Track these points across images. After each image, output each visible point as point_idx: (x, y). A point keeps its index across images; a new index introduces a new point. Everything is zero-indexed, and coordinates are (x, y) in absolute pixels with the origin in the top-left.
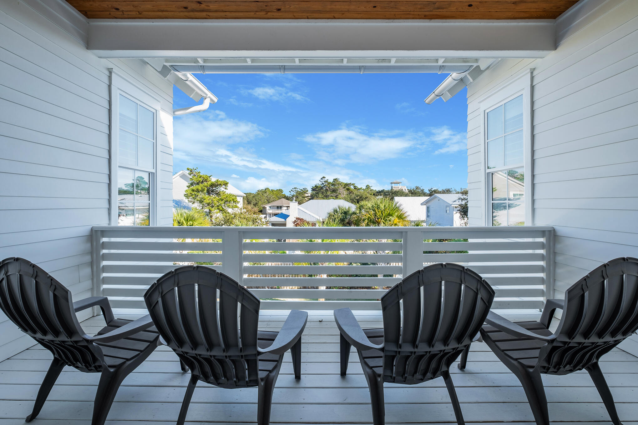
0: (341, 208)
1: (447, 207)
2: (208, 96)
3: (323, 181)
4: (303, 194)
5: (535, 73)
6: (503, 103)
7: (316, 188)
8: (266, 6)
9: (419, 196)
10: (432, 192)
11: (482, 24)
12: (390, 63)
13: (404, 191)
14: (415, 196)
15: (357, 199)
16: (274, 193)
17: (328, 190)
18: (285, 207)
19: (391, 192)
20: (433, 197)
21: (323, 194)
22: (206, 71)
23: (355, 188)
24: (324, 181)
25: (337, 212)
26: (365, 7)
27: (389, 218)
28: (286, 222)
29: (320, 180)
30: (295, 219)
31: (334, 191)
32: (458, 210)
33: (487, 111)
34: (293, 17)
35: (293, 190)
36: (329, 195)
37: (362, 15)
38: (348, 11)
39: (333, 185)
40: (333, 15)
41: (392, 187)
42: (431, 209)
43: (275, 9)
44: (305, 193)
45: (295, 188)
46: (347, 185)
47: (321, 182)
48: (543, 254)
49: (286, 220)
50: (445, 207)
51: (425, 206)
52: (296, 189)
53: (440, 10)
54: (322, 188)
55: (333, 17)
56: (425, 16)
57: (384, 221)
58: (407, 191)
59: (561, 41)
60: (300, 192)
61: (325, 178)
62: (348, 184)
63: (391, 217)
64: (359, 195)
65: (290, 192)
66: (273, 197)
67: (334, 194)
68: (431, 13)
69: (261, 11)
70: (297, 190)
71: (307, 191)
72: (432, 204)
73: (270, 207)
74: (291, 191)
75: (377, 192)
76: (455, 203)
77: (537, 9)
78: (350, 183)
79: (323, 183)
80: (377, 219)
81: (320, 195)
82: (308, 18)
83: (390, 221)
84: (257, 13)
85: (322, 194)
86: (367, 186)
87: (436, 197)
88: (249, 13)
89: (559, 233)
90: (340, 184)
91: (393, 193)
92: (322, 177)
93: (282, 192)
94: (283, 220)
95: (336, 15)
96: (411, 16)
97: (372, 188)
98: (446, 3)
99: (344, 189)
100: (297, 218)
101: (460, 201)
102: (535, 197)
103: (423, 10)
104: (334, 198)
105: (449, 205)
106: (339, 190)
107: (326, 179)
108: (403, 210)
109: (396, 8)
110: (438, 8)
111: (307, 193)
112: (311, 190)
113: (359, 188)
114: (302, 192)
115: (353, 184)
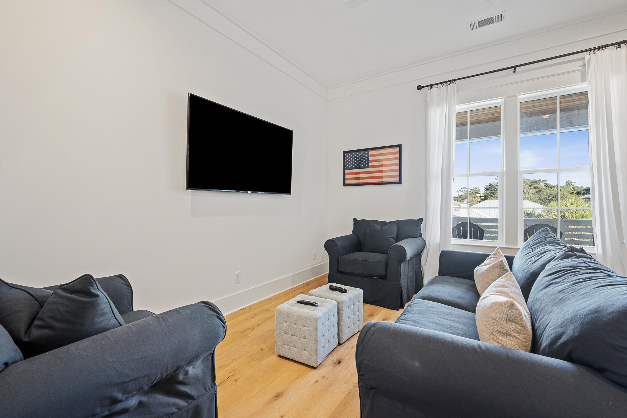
4: (473, 194)
7: (491, 187)
15: (548, 199)
23: (546, 185)
35: (461, 190)
44: (476, 193)
52: (465, 189)
60: (470, 192)
64: (552, 194)
71: (479, 190)
74: (459, 191)
78: (540, 180)
86: (567, 182)
90: (525, 182)
99: (530, 188)
111: (479, 192)
112: (485, 190)
113: (553, 185)
114: (472, 192)
115: (545, 181)
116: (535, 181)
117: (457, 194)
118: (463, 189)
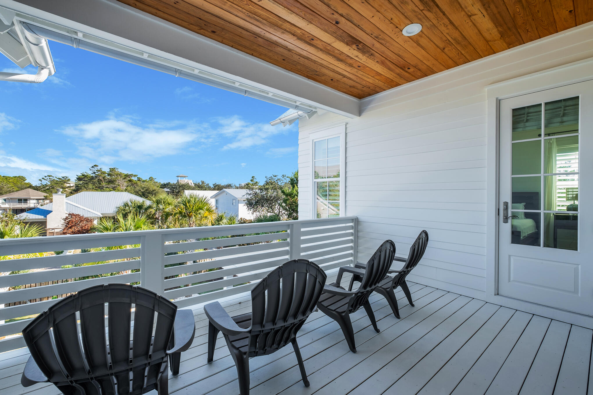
0: (133, 201)
1: (233, 200)
2: (48, 67)
3: (94, 170)
4: (62, 184)
5: (348, 126)
6: (327, 138)
7: (84, 178)
8: (205, 25)
9: (205, 190)
10: (216, 186)
11: (332, 91)
12: (268, 94)
13: (190, 184)
14: (201, 190)
15: (142, 192)
16: (10, 181)
17: (101, 180)
18: (34, 199)
19: (179, 185)
20: (222, 191)
21: (94, 185)
22: (80, 47)
23: (139, 179)
24: (97, 171)
25: (128, 206)
26: (277, 58)
27: (199, 212)
28: (46, 219)
29: (90, 169)
30: (67, 216)
31: (110, 182)
32: (245, 203)
33: (314, 141)
34: (221, 41)
35: (46, 178)
36: (103, 187)
37: (271, 61)
38: (265, 55)
39: (109, 175)
40: (252, 52)
41: (178, 181)
42: (220, 201)
43: (211, 30)
44: (64, 182)
45: (49, 176)
46: (127, 176)
47: (92, 171)
48: (352, 232)
49: (46, 217)
50: (232, 200)
51: (214, 199)
52: (51, 177)
53: (316, 76)
54: (92, 178)
55: (251, 54)
56: (307, 76)
57: (195, 214)
58: (193, 185)
59: (363, 113)
60: (58, 181)
61: (97, 166)
62: (129, 175)
63: (201, 211)
64: (145, 188)
65: (40, 180)
66: (9, 186)
67: (112, 185)
68: (311, 76)
69: (198, 26)
70: (53, 178)
71: (69, 180)
72: (220, 198)
73: (5, 200)
74: (42, 179)
75: (162, 184)
76: (243, 197)
77: (357, 92)
78: (132, 175)
79: (94, 173)
80: (188, 213)
81: (90, 186)
82: (232, 47)
83: (200, 214)
84: (191, 26)
85: (92, 185)
86: (150, 178)
87: (224, 191)
88: (183, 22)
89: (360, 220)
90: (120, 174)
91: (181, 186)
92: (93, 165)
93: (24, 180)
94: (42, 217)
95: (254, 54)
96: (300, 73)
97: (156, 181)
98: (322, 74)
99: (124, 180)
100: (69, 214)
101: (248, 195)
102: (347, 199)
103: (308, 73)
104: (112, 189)
105: (235, 199)
106: (118, 181)
107: (99, 168)
108: (211, 204)
109: (295, 66)
110: (317, 75)
111: (69, 182)
112: (76, 180)
113: (144, 180)
114: (61, 182)
115: (136, 175)
116: (128, 175)
117: (40, 182)
118: (48, 178)
